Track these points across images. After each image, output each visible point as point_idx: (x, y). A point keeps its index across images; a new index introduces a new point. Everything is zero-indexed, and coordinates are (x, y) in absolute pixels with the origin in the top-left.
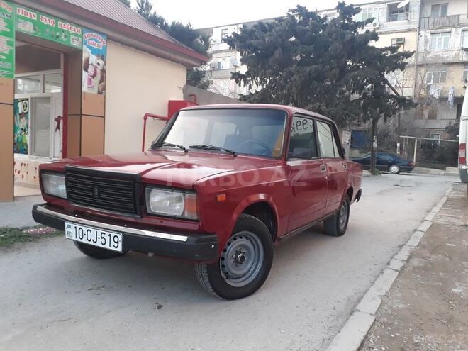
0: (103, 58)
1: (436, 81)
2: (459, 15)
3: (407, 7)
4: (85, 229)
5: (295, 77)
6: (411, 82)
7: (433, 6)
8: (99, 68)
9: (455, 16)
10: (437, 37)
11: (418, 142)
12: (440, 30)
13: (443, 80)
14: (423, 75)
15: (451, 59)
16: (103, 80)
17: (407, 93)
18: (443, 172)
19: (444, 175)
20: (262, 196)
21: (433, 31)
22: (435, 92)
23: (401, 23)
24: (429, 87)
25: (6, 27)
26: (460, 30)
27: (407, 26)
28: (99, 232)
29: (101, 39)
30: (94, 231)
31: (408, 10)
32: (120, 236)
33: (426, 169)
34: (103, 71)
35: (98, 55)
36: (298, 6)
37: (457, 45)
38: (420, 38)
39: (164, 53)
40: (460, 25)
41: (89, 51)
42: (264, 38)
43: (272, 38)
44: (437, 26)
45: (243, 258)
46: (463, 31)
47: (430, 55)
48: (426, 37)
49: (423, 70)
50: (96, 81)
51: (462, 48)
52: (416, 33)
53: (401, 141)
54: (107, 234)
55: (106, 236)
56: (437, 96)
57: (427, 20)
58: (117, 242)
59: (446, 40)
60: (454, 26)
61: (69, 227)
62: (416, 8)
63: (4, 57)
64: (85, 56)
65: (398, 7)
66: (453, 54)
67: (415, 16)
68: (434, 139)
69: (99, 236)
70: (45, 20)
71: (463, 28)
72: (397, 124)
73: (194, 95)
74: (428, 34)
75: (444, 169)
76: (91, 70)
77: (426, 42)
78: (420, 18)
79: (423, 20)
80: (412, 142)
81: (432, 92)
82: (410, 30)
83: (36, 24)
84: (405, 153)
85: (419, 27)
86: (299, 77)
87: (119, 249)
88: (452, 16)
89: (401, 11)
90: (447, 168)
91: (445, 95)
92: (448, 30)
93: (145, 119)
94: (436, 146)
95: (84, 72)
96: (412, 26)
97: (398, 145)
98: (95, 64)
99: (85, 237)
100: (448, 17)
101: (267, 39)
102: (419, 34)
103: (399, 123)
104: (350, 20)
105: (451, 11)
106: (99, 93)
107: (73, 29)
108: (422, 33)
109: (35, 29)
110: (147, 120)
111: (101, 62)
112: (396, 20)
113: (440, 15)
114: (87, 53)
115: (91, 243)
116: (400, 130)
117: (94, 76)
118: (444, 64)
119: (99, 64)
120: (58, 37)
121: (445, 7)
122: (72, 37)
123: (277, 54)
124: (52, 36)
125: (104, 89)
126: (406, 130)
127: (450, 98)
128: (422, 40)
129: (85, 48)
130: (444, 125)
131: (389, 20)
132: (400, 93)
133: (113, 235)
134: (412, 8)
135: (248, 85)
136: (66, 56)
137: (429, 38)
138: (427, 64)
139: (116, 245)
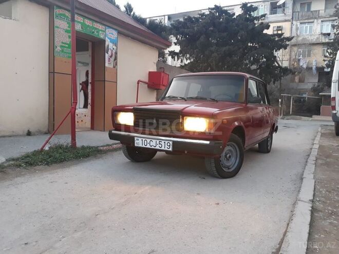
0: (116, 45)
1: (304, 56)
2: (319, 10)
3: (284, 4)
4: (148, 141)
5: (215, 54)
6: (287, 57)
7: (301, 4)
8: (114, 51)
9: (316, 11)
10: (304, 26)
11: (293, 99)
12: (306, 21)
13: (309, 55)
14: (296, 52)
15: (314, 41)
16: (116, 59)
17: (285, 64)
18: (311, 119)
19: (311, 120)
20: (236, 123)
21: (301, 21)
22: (303, 64)
23: (279, 16)
24: (299, 60)
25: (68, 27)
26: (320, 21)
27: (284, 17)
28: (158, 141)
29: (115, 33)
30: (154, 141)
31: (284, 7)
32: (171, 143)
33: (298, 117)
34: (116, 53)
35: (113, 43)
36: (215, 6)
37: (318, 31)
38: (293, 26)
39: (147, 40)
40: (319, 17)
41: (109, 40)
42: (193, 28)
43: (199, 28)
44: (304, 18)
45: (230, 157)
46: (322, 21)
47: (300, 39)
48: (297, 25)
49: (295, 49)
50: (112, 59)
51: (322, 33)
52: (290, 23)
53: (282, 97)
54: (163, 142)
55: (163, 143)
56: (305, 66)
57: (297, 13)
58: (170, 146)
59: (311, 28)
60: (316, 18)
61: (138, 140)
62: (290, 5)
63: (67, 46)
64: (107, 43)
65: (278, 4)
66: (316, 37)
67: (289, 11)
68: (304, 96)
69: (158, 143)
70: (87, 22)
71: (322, 19)
72: (279, 86)
73: (163, 68)
74: (299, 24)
75: (311, 117)
76: (110, 52)
77: (297, 29)
78: (293, 12)
79: (294, 13)
80: (289, 98)
81: (301, 64)
82: (286, 21)
83: (83, 25)
84: (284, 107)
85: (292, 19)
86: (218, 54)
87: (171, 149)
88: (315, 11)
89: (280, 7)
90: (313, 116)
91: (310, 66)
92: (312, 20)
93: (138, 83)
94: (304, 101)
95: (106, 54)
96: (287, 18)
97: (280, 100)
98: (112, 49)
99: (148, 145)
100: (311, 12)
101: (196, 28)
102: (292, 23)
103: (280, 85)
104: (250, 15)
105: (314, 7)
106: (114, 67)
107: (100, 27)
108: (294, 22)
109: (82, 28)
110: (139, 84)
111: (115, 48)
112: (276, 14)
113: (306, 10)
114: (108, 42)
115: (153, 147)
116: (281, 90)
117: (111, 57)
118: (310, 44)
119: (114, 49)
120: (93, 32)
121: (309, 5)
122: (100, 32)
123: (202, 39)
124: (91, 32)
125: (116, 64)
126: (285, 90)
127: (314, 68)
128: (294, 27)
129: (107, 38)
130: (310, 86)
131: (271, 14)
132: (281, 64)
133: (166, 142)
134: (287, 5)
135: (180, 60)
136: (93, 44)
137: (299, 26)
138: (299, 45)
139: (169, 147)
